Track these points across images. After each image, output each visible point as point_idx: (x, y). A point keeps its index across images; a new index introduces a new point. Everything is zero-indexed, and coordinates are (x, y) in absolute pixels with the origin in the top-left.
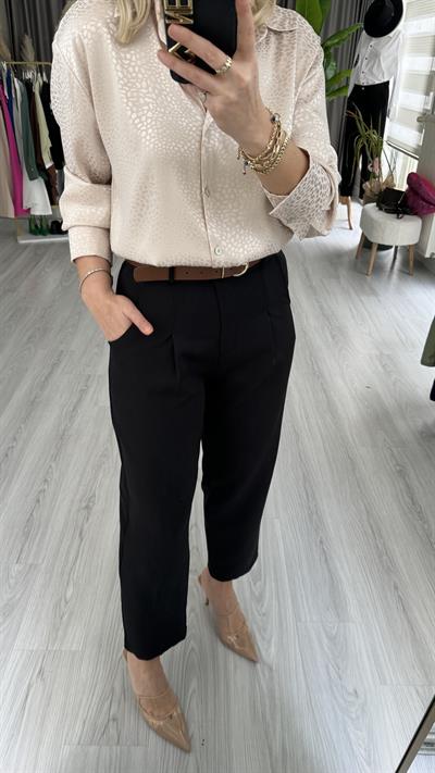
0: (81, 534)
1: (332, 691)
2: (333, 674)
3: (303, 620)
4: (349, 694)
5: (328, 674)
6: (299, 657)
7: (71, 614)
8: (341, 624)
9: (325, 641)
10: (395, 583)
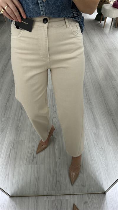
0: (22, 109)
1: (95, 148)
2: (96, 143)
3: (86, 129)
4: (100, 148)
5: (94, 143)
7: (21, 130)
8: (97, 130)
9: (93, 134)
10: (112, 118)
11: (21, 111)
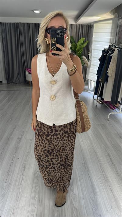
0: (23, 174)
2: (94, 210)
3: (85, 195)
4: (99, 215)
6: (84, 206)
7: (21, 196)
8: (95, 197)
9: (91, 201)
10: (109, 185)
11: (22, 177)
